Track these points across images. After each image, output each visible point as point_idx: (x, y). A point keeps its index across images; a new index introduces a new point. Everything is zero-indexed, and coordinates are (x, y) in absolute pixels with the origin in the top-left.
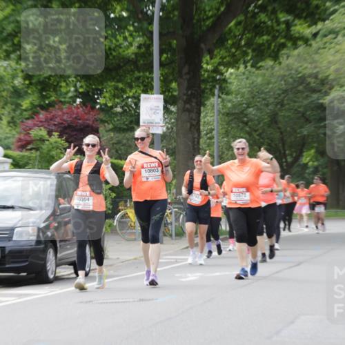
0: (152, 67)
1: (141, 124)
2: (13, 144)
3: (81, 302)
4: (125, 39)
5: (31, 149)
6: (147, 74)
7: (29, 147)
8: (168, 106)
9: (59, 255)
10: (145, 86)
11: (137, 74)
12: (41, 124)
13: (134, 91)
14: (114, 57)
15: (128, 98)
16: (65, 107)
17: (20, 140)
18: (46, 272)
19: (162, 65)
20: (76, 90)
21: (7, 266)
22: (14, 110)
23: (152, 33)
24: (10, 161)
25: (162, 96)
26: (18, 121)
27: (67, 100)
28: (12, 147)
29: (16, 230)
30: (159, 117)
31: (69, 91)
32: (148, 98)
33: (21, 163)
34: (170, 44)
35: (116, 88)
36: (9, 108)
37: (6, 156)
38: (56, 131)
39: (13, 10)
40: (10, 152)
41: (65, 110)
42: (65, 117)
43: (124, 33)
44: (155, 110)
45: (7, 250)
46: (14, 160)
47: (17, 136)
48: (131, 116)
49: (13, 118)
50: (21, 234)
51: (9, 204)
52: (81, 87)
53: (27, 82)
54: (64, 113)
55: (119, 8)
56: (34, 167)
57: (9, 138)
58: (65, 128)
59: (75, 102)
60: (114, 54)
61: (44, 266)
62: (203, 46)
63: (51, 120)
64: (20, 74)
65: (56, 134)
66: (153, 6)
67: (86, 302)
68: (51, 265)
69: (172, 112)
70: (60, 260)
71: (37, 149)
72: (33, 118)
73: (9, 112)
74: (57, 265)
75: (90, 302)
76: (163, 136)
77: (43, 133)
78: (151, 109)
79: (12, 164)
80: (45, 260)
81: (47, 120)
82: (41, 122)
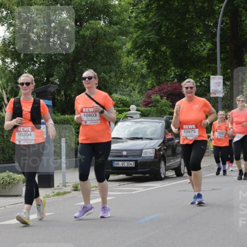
0: (217, 61)
1: (211, 91)
2: (141, 103)
3: (180, 191)
4: (201, 46)
5: (152, 106)
6: (214, 65)
7: (150, 105)
8: (225, 81)
9: (167, 165)
10: (213, 71)
11: (208, 65)
12: (156, 93)
13: (207, 74)
14: (196, 56)
15: (203, 78)
16: (169, 84)
17: (145, 101)
18: (160, 174)
19: (222, 59)
20: (175, 74)
21: (139, 171)
22: (142, 85)
23: (216, 43)
24: (140, 113)
25: (222, 77)
26: (144, 91)
27: (170, 79)
28: (141, 105)
29: (144, 150)
30: (220, 88)
31: (171, 75)
32: (215, 78)
33: (146, 114)
34: (226, 49)
35: (197, 73)
36: (139, 84)
37: (137, 110)
38: (164, 96)
39: (141, 33)
40: (140, 108)
41: (169, 85)
42: (169, 89)
43: (200, 43)
44: (218, 84)
45: (139, 162)
46: (142, 112)
47: (143, 99)
48: (205, 87)
49: (141, 90)
50: (146, 153)
51: (140, 136)
52: (178, 72)
53: (149, 70)
54: (168, 87)
55: (198, 30)
56: (153, 116)
57: (139, 100)
58: (169, 95)
59: (174, 80)
60: (196, 54)
61: (159, 170)
62: (244, 49)
63: (162, 90)
64: (145, 67)
65: (165, 98)
66: (217, 29)
67: (183, 191)
68: (162, 170)
69: (228, 85)
70: (168, 167)
71: (155, 106)
72: (151, 89)
73: (139, 87)
74: (166, 170)
75: (185, 190)
76: (223, 98)
77: (158, 97)
78: (216, 84)
79: (140, 114)
80: (159, 167)
81: (159, 90)
82: (156, 91)
